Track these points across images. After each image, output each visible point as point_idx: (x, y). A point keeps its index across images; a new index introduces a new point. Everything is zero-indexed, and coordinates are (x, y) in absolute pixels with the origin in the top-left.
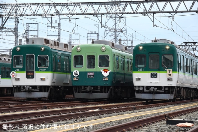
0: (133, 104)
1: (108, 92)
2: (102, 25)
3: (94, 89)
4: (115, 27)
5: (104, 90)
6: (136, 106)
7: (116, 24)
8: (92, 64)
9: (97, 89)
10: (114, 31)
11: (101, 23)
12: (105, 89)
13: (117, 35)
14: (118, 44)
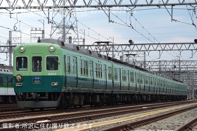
0: (88, 113)
1: (58, 100)
2: (50, 21)
3: (40, 96)
4: (63, 23)
5: (52, 97)
6: (90, 115)
7: (64, 19)
8: (38, 67)
9: (45, 96)
10: (63, 28)
11: (48, 18)
12: (54, 96)
13: (66, 32)
14: (68, 43)
